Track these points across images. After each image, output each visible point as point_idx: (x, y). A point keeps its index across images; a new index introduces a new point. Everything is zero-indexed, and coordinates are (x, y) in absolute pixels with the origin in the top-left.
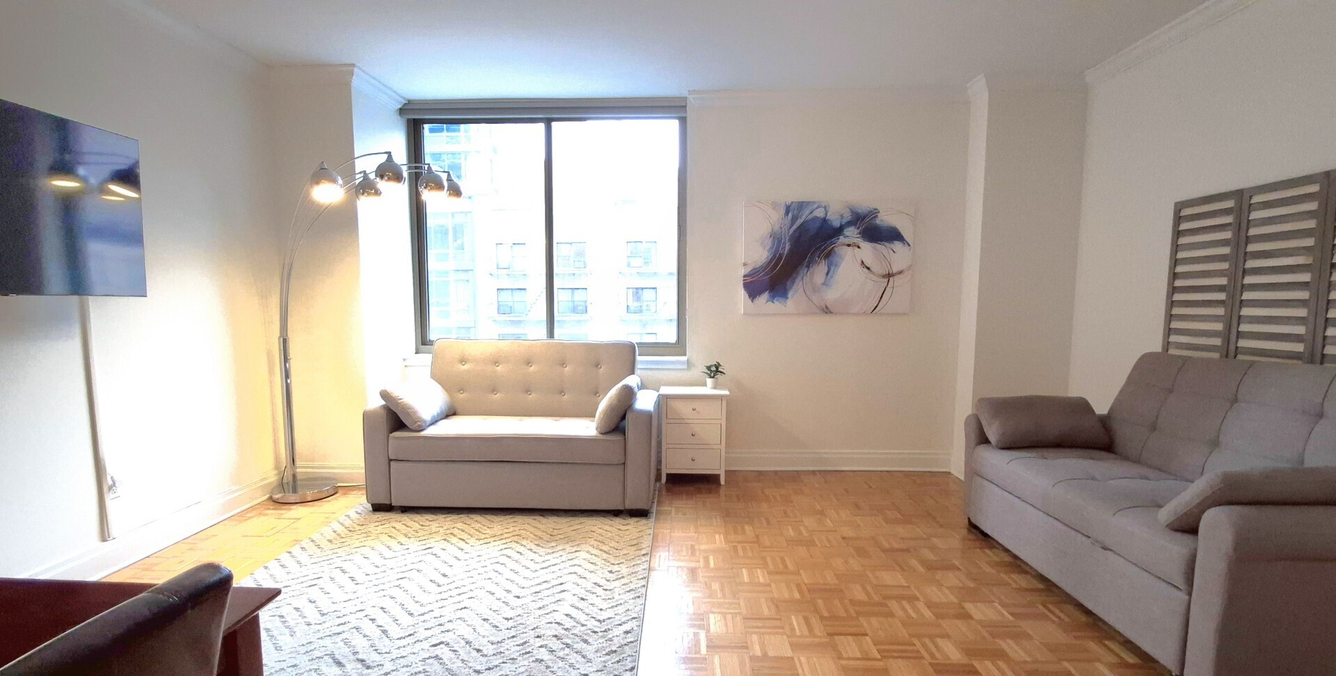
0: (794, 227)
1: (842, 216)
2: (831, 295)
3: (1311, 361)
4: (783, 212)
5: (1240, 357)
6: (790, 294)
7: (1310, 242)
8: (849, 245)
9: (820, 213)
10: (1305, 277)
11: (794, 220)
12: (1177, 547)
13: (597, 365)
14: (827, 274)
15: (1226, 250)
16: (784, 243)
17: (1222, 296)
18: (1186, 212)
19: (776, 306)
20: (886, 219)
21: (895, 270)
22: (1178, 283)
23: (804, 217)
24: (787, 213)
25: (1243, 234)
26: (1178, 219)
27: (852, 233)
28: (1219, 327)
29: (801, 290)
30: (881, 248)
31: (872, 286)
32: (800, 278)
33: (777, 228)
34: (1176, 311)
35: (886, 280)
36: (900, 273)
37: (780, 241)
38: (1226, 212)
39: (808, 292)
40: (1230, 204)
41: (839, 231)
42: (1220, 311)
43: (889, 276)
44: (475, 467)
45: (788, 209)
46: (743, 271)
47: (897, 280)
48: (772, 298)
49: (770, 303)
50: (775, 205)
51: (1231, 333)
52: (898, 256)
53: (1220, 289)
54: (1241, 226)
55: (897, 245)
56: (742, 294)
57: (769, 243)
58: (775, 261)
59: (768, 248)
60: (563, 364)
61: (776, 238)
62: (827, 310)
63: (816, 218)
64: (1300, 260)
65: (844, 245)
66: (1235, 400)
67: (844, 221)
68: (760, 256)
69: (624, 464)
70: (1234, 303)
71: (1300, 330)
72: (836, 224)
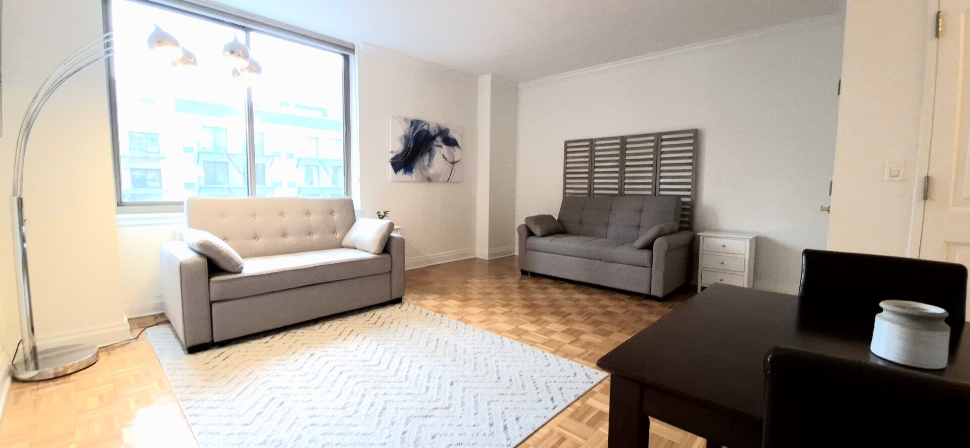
0: (415, 134)
1: (435, 130)
2: (431, 171)
3: (621, 195)
4: (410, 124)
5: (594, 196)
6: (414, 170)
7: (617, 158)
8: (438, 146)
9: (426, 127)
10: (617, 169)
11: (415, 129)
12: (645, 254)
13: (332, 213)
14: (430, 160)
15: (587, 160)
16: (411, 142)
17: (587, 175)
18: (569, 145)
19: (407, 177)
20: (453, 134)
21: (456, 160)
22: (568, 171)
23: (419, 128)
24: (412, 125)
25: (593, 154)
26: (566, 147)
27: (439, 139)
28: (586, 186)
29: (418, 169)
30: (451, 149)
31: (447, 167)
32: (418, 161)
33: (407, 133)
34: (567, 181)
35: (452, 165)
36: (457, 162)
37: (408, 141)
38: (587, 146)
39: (421, 170)
40: (588, 143)
41: (434, 138)
42: (586, 181)
43: (453, 163)
44: (293, 293)
45: (412, 123)
46: (391, 156)
47: (456, 165)
48: (405, 172)
49: (404, 175)
50: (406, 120)
51: (590, 188)
52: (457, 153)
53: (586, 173)
54: (592, 151)
55: (456, 148)
56: (390, 169)
57: (403, 140)
58: (406, 150)
59: (403, 143)
60: (308, 213)
61: (406, 138)
62: (429, 180)
63: (424, 130)
64: (614, 164)
65: (436, 146)
66: (611, 210)
67: (436, 133)
68: (399, 147)
69: (390, 272)
70: (591, 178)
71: (616, 186)
72: (433, 134)
